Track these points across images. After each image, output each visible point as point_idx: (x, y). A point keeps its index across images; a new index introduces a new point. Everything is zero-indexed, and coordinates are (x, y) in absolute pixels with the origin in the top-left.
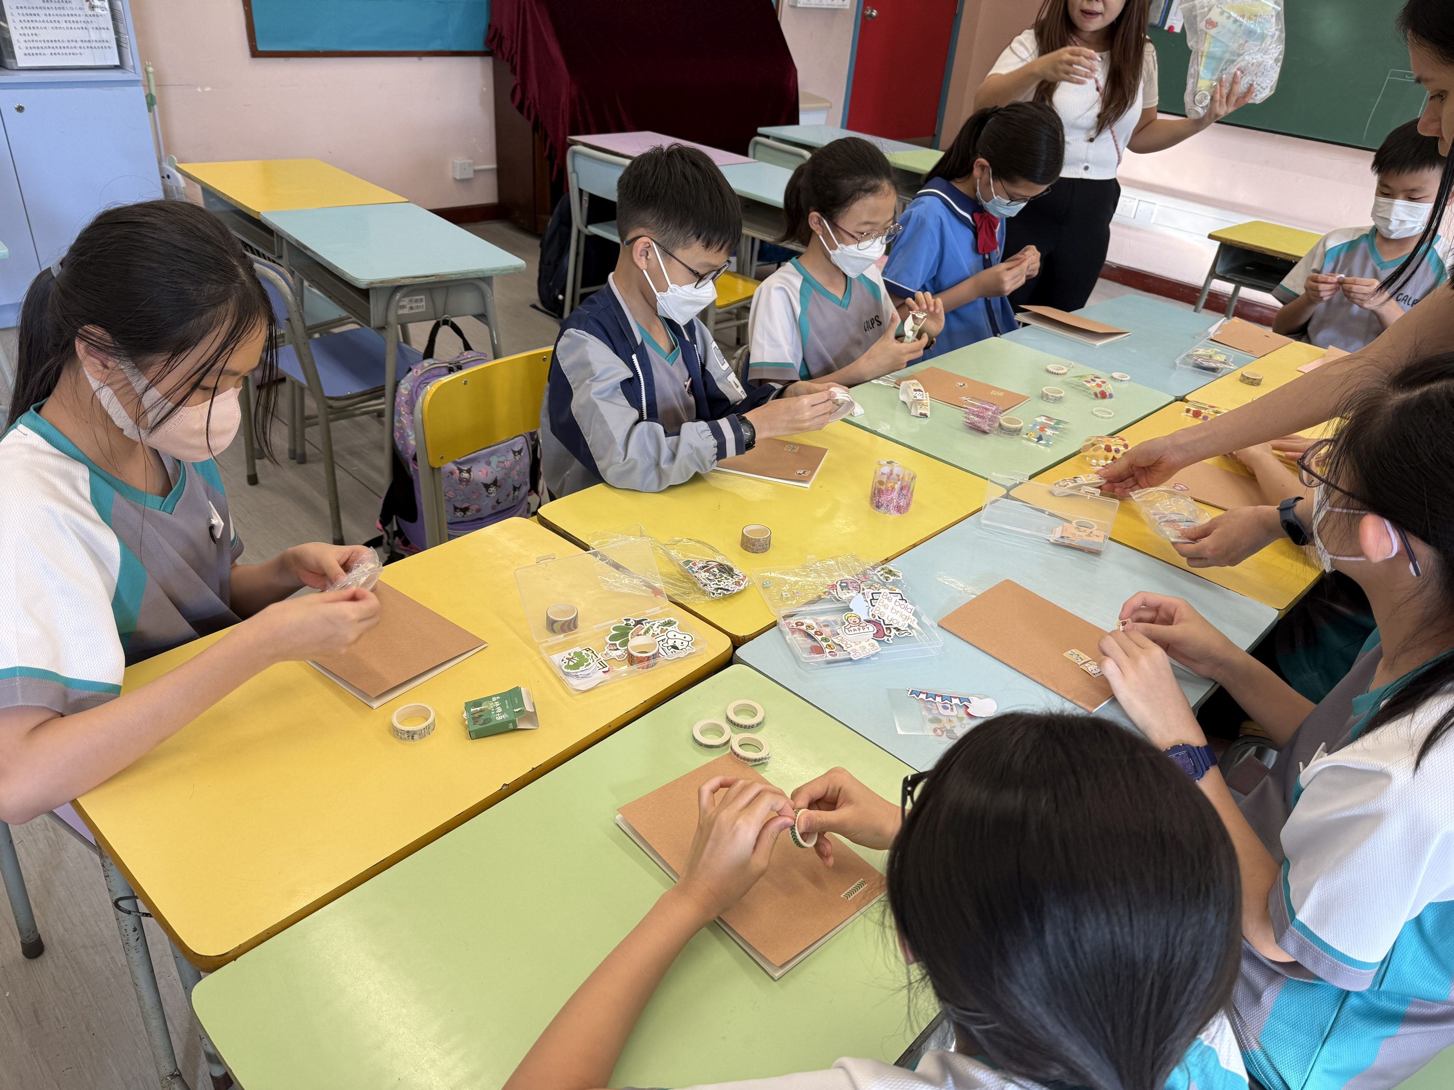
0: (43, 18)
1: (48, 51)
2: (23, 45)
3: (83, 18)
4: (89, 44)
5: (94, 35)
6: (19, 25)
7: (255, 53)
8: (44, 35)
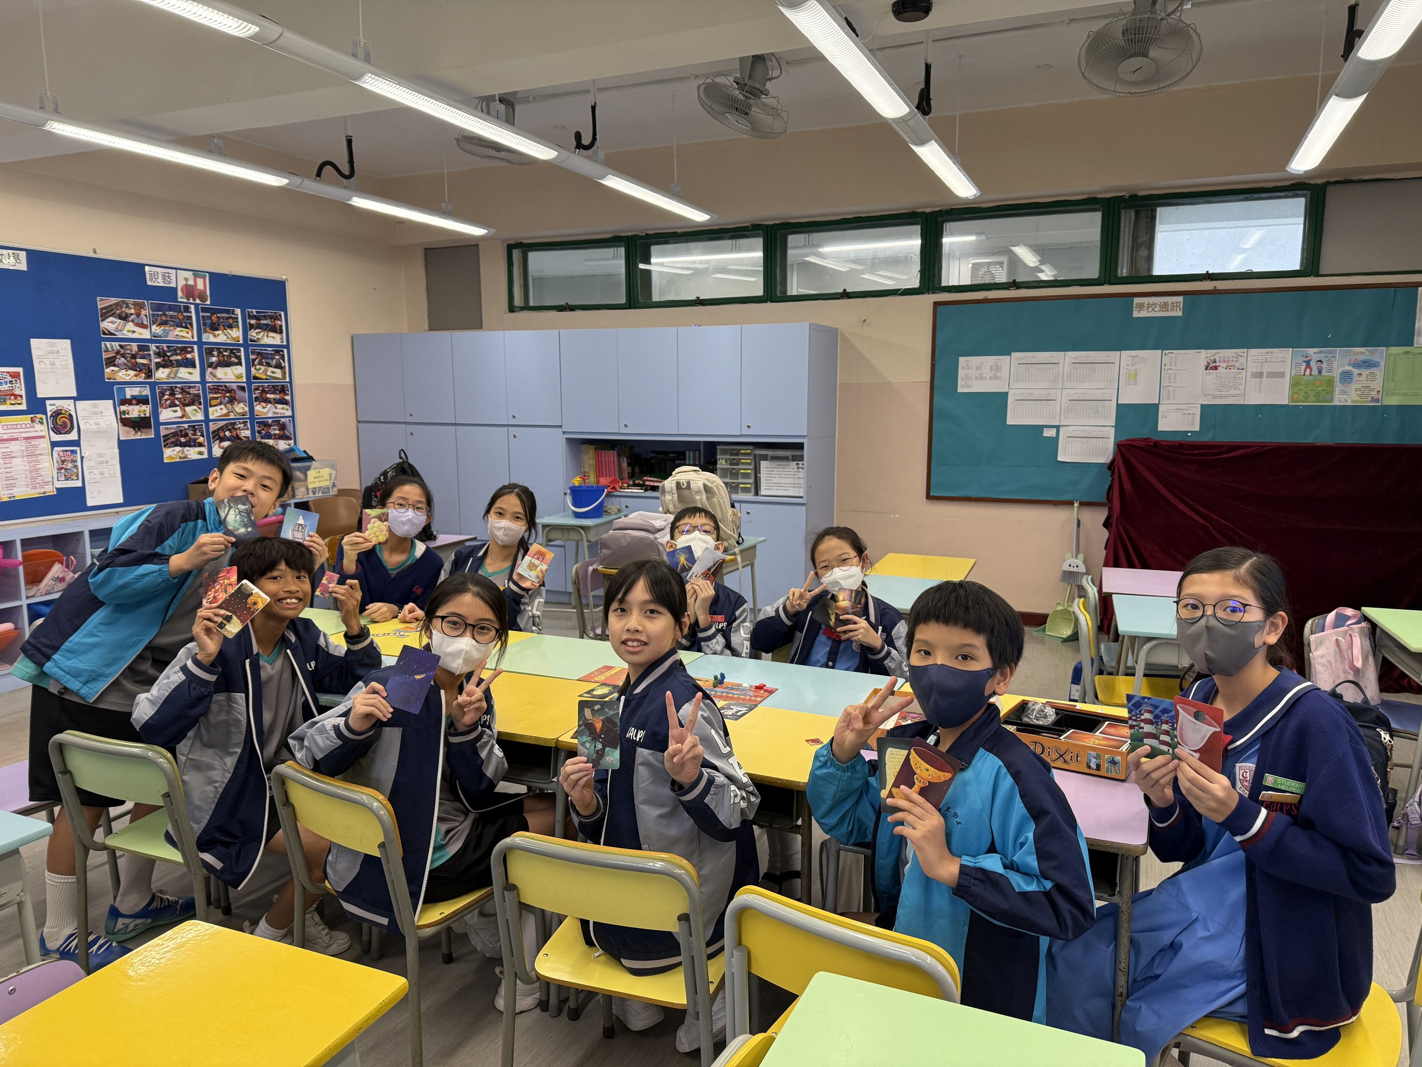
0: (776, 472)
1: (775, 488)
2: (765, 485)
3: (793, 473)
4: (794, 485)
5: (797, 481)
6: (765, 475)
7: (929, 497)
8: (775, 480)
